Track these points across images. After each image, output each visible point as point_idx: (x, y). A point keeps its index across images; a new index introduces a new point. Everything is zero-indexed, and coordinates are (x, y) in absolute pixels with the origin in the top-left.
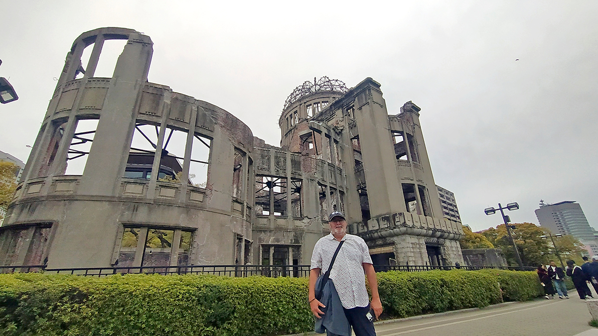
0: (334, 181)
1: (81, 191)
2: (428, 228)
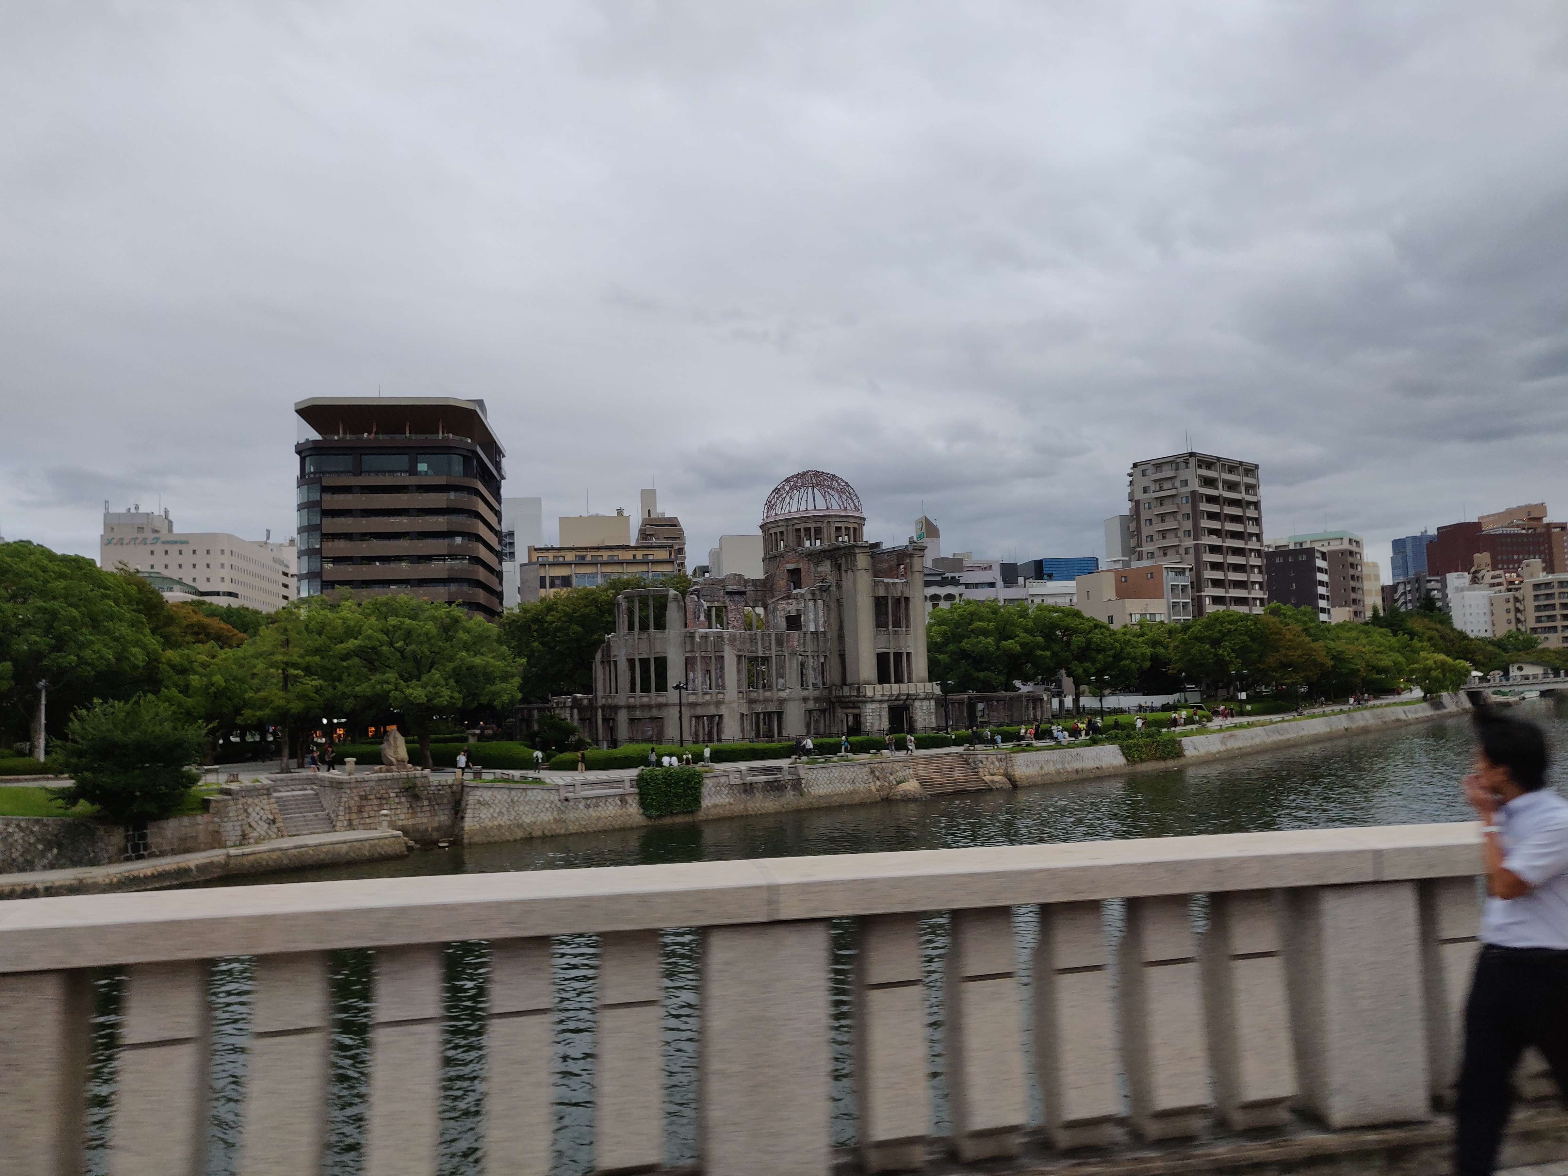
1: (670, 702)
2: (892, 695)
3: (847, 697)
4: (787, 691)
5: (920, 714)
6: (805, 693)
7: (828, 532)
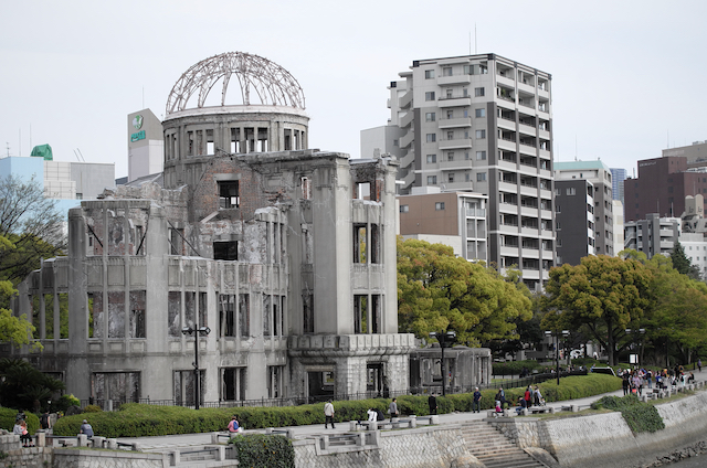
0: (277, 286)
1: (150, 350)
2: (373, 348)
3: (319, 350)
4: (251, 340)
5: (394, 372)
6: (267, 344)
7: (276, 135)
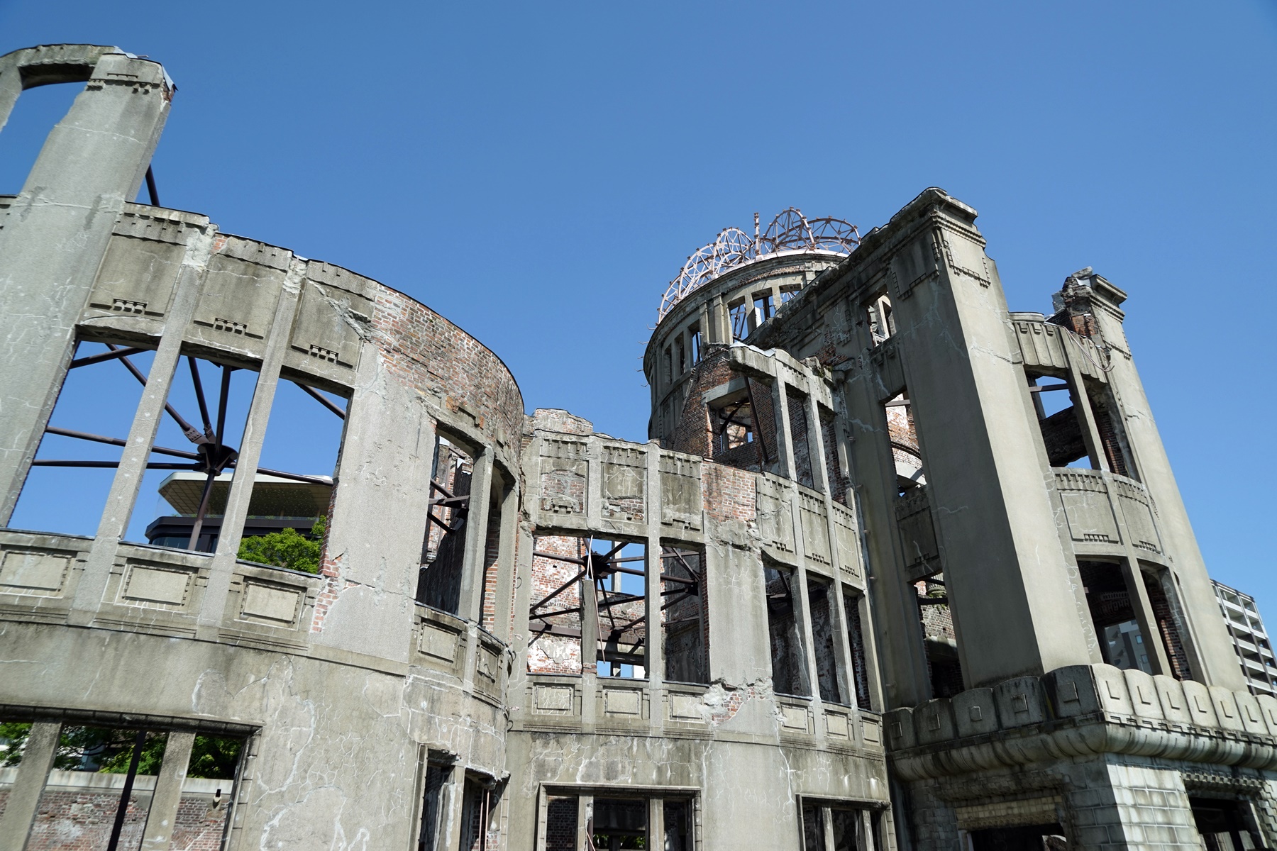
0: (822, 551)
2: (1196, 730)
6: (791, 722)
